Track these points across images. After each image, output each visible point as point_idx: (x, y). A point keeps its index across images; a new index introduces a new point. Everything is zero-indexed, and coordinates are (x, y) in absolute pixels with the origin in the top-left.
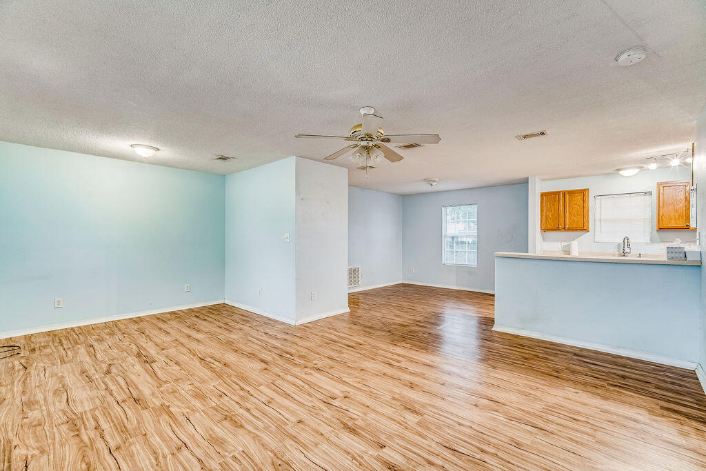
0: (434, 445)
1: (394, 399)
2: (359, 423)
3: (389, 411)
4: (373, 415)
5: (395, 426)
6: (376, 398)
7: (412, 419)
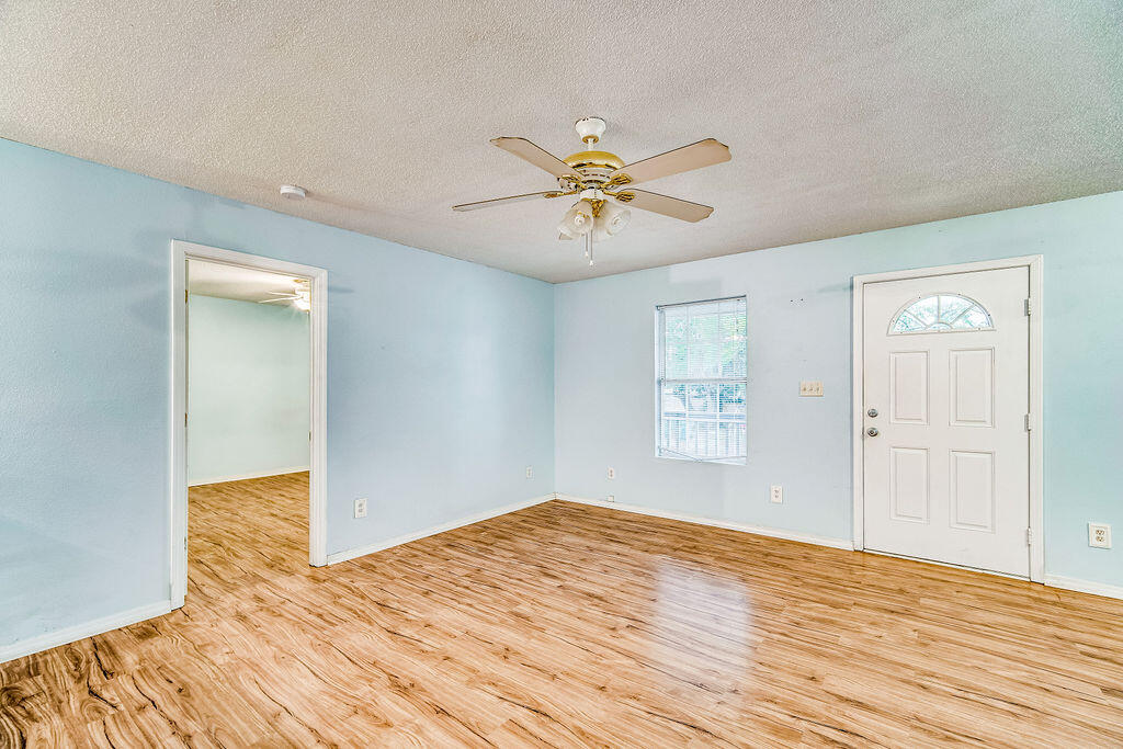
0: (510, 589)
1: (542, 630)
2: (586, 603)
3: (550, 614)
4: (571, 609)
5: (545, 601)
6: (568, 629)
7: (524, 609)
